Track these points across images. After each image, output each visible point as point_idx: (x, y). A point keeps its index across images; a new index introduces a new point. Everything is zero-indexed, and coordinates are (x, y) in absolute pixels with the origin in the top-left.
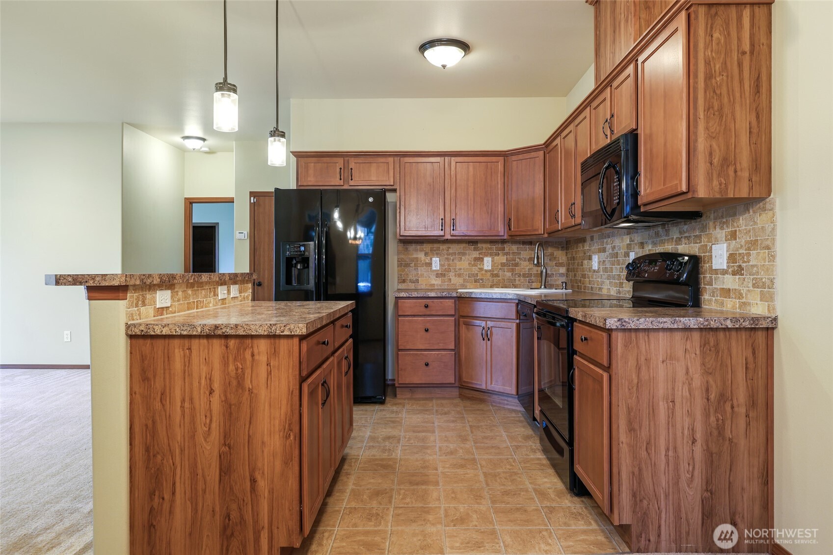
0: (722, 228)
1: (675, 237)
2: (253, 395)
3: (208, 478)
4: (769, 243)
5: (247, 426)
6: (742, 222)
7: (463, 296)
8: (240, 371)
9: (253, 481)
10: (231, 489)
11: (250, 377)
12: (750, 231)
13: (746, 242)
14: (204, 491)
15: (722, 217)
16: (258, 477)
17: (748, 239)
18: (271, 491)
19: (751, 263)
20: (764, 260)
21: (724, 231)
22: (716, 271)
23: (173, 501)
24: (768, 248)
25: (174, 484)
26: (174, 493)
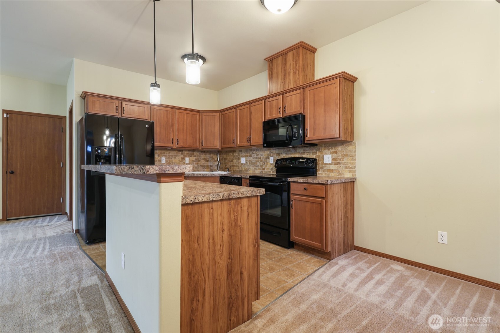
0: (329, 150)
1: (300, 152)
2: (241, 228)
3: (221, 280)
4: (353, 155)
5: (239, 245)
6: (339, 148)
7: (189, 175)
8: (236, 216)
9: (242, 273)
10: (232, 281)
11: (240, 219)
12: (344, 151)
13: (341, 155)
14: (220, 288)
15: (329, 146)
16: (243, 270)
17: (343, 154)
18: (249, 276)
19: (344, 161)
20: (351, 160)
21: (330, 151)
22: (326, 164)
23: (204, 300)
24: (353, 157)
25: (205, 289)
26: (204, 295)
